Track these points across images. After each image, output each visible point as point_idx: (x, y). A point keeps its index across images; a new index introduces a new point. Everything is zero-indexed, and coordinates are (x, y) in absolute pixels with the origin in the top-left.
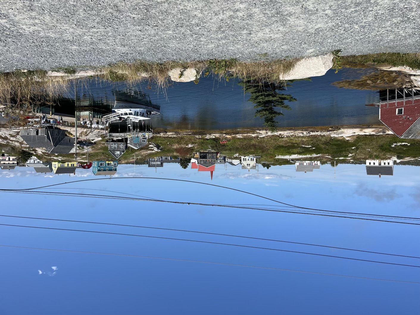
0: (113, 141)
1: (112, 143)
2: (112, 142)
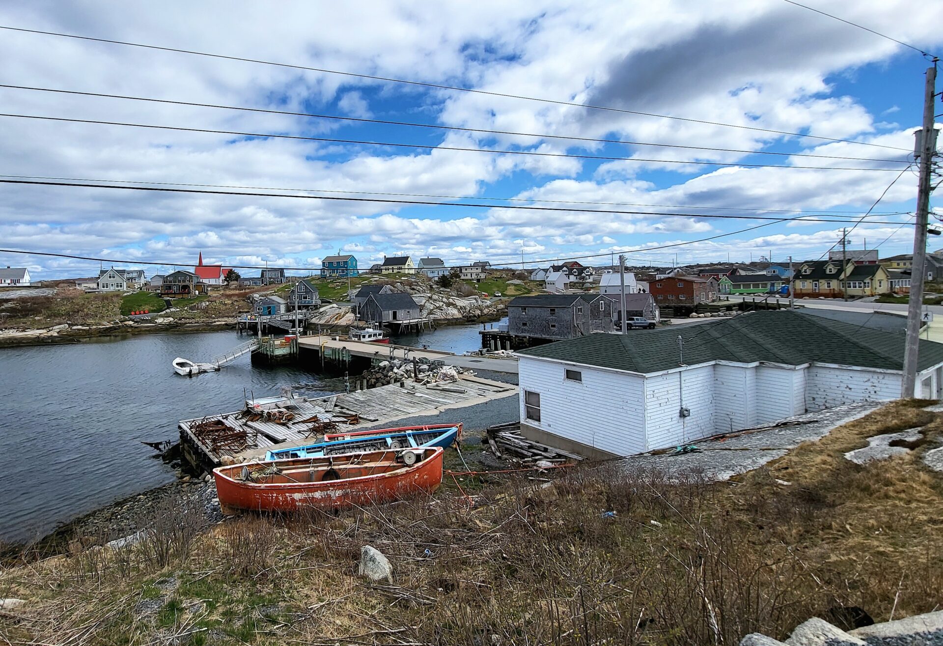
1: (309, 304)
2: (308, 306)
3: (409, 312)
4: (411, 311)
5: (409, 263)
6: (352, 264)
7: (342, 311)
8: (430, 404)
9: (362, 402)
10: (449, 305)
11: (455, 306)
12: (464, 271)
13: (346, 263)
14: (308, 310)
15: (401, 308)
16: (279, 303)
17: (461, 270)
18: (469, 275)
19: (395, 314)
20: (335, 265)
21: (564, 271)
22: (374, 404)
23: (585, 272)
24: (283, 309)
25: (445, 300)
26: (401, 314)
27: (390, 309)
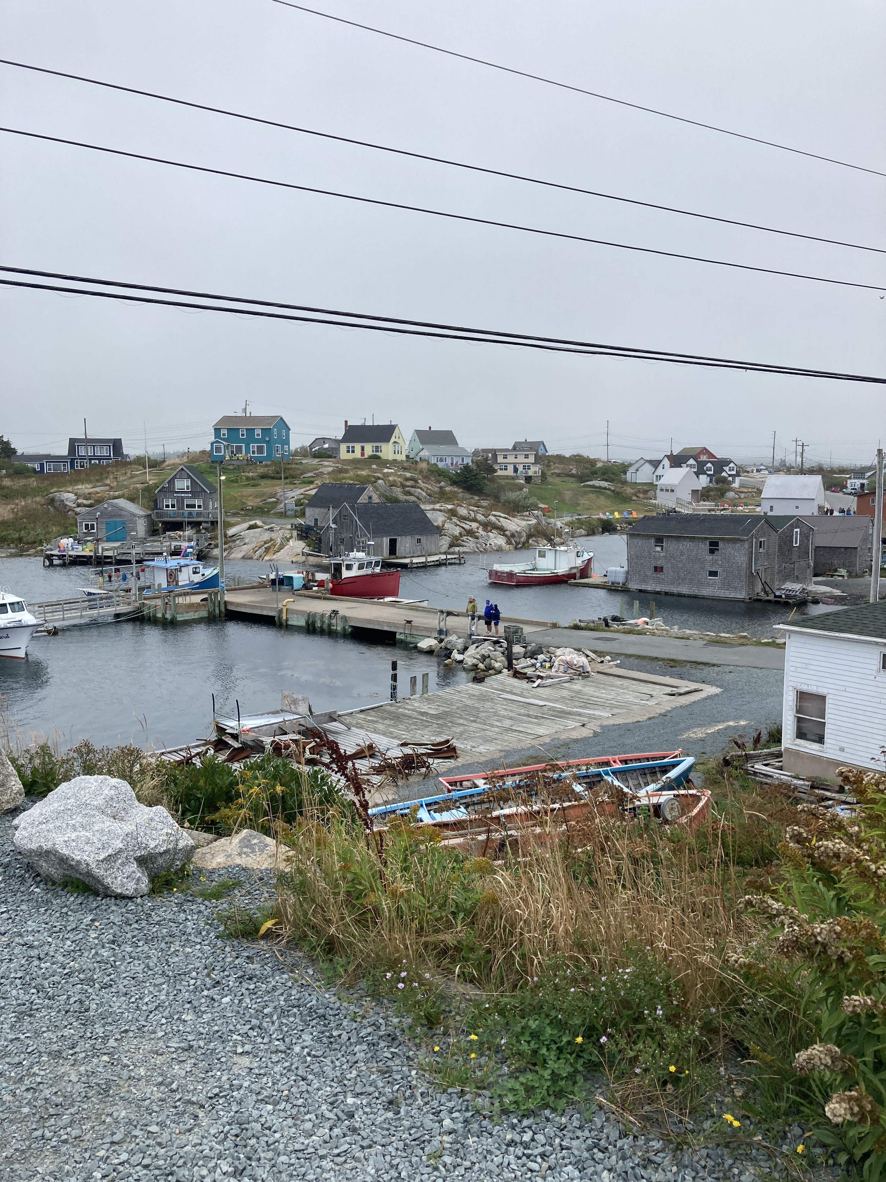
0: (196, 525)
1: (200, 519)
2: (199, 523)
3: (419, 541)
4: (423, 539)
5: (397, 440)
6: (279, 434)
7: (278, 536)
8: (568, 718)
9: (437, 717)
10: (488, 526)
11: (502, 530)
12: (500, 459)
13: (266, 431)
14: (198, 532)
15: (404, 534)
16: (134, 515)
17: (495, 456)
18: (511, 468)
19: (393, 544)
20: (243, 434)
21: (691, 466)
22: (461, 721)
23: (726, 469)
24: (141, 528)
25: (480, 517)
26: (405, 544)
27: (386, 533)
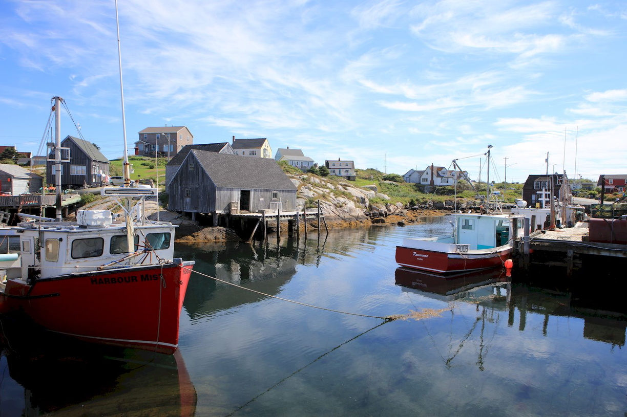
3: (275, 195)
4: (280, 194)
5: (266, 148)
6: (184, 138)
12: (331, 166)
13: (174, 135)
15: (259, 185)
18: (337, 171)
19: (245, 195)
20: (158, 137)
26: (259, 198)
27: (236, 184)
